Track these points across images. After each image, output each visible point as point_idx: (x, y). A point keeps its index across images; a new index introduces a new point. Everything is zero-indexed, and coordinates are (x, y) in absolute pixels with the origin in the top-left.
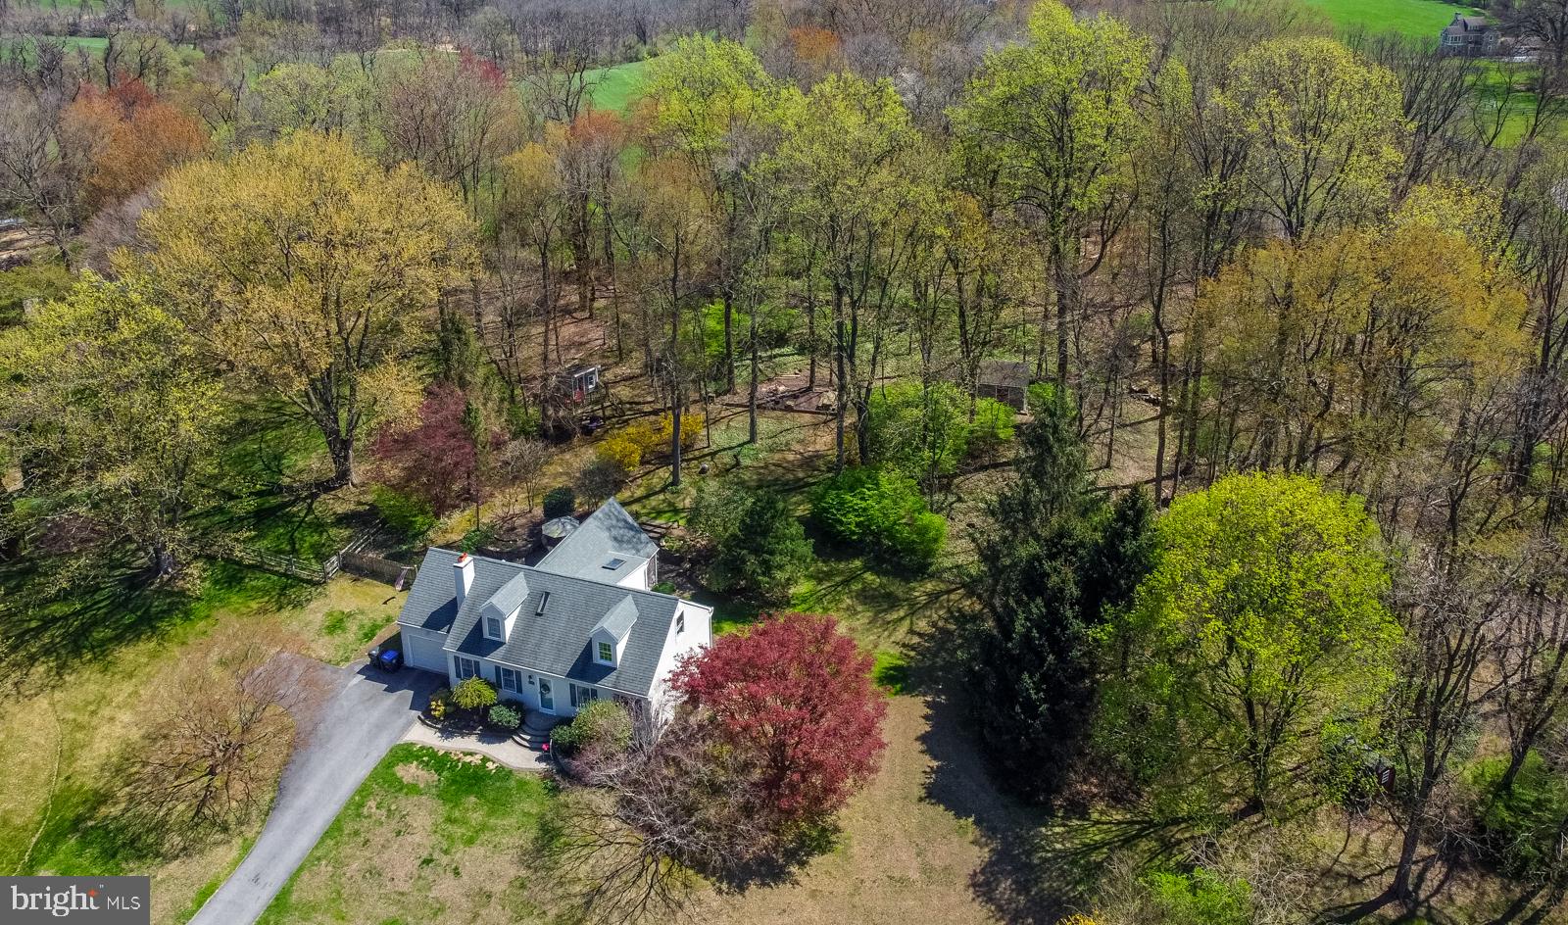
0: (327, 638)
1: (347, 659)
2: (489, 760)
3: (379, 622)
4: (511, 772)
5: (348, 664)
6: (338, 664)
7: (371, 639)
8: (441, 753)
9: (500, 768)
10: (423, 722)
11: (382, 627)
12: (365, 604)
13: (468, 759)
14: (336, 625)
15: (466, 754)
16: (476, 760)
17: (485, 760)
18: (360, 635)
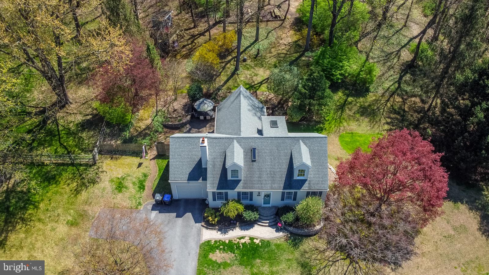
0: (120, 195)
1: (140, 204)
2: (254, 239)
3: (141, 179)
4: (268, 241)
5: (142, 207)
6: (137, 208)
7: (144, 189)
8: (227, 242)
9: (262, 241)
10: (207, 228)
11: (144, 181)
12: (127, 170)
13: (243, 241)
14: (120, 186)
15: (240, 239)
16: (247, 240)
17: (252, 239)
18: (138, 189)
